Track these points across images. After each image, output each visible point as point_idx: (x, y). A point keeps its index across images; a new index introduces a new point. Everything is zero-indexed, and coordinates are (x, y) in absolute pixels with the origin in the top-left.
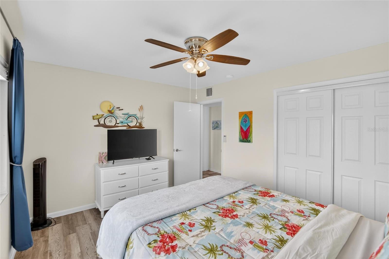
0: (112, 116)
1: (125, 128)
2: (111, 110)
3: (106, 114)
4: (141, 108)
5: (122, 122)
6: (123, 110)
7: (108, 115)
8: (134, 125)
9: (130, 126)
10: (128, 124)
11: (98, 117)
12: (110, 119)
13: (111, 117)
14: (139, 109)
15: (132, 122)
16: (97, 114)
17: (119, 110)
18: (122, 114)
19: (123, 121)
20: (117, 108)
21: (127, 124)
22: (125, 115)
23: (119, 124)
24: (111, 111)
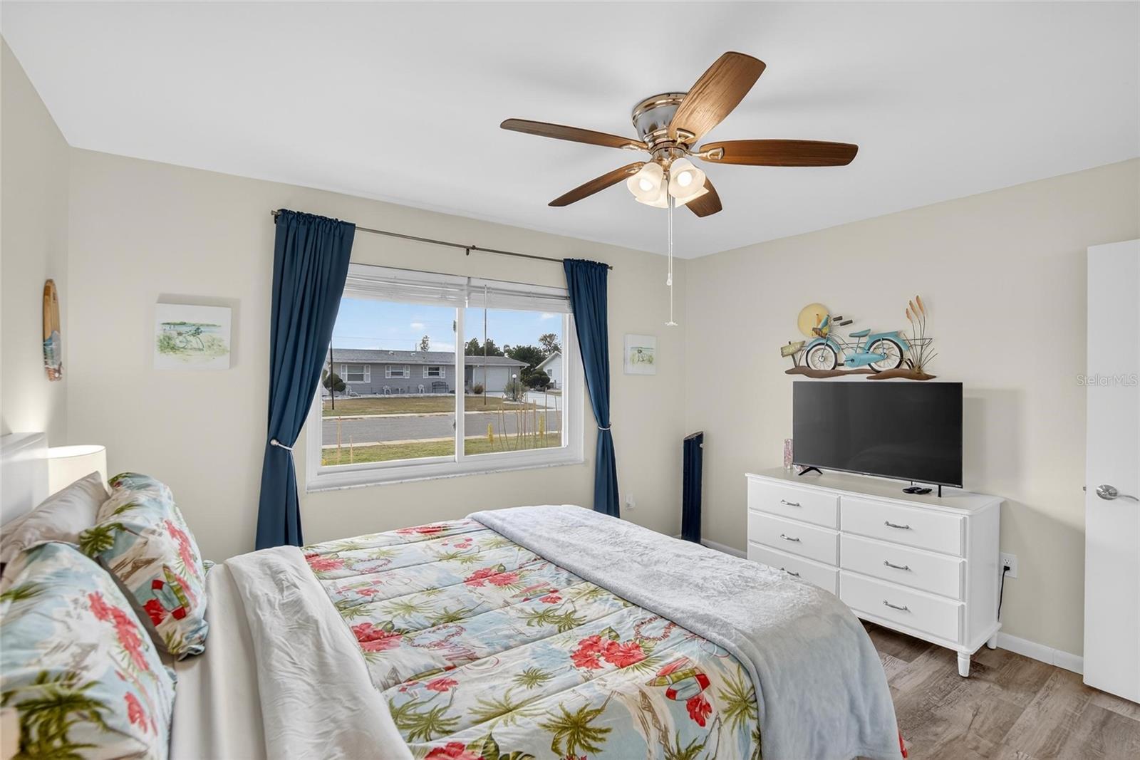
0: (823, 344)
1: (862, 378)
2: (819, 327)
3: (810, 338)
4: (917, 308)
5: (852, 360)
6: (851, 322)
7: (814, 342)
8: (891, 368)
9: (878, 372)
10: (872, 364)
11: (791, 350)
12: (820, 353)
13: (823, 347)
14: (907, 312)
15: (885, 357)
16: (790, 343)
17: (842, 324)
18: (850, 336)
19: (856, 355)
20: (836, 319)
21: (869, 365)
22: (859, 337)
23: (843, 365)
24: (820, 330)
